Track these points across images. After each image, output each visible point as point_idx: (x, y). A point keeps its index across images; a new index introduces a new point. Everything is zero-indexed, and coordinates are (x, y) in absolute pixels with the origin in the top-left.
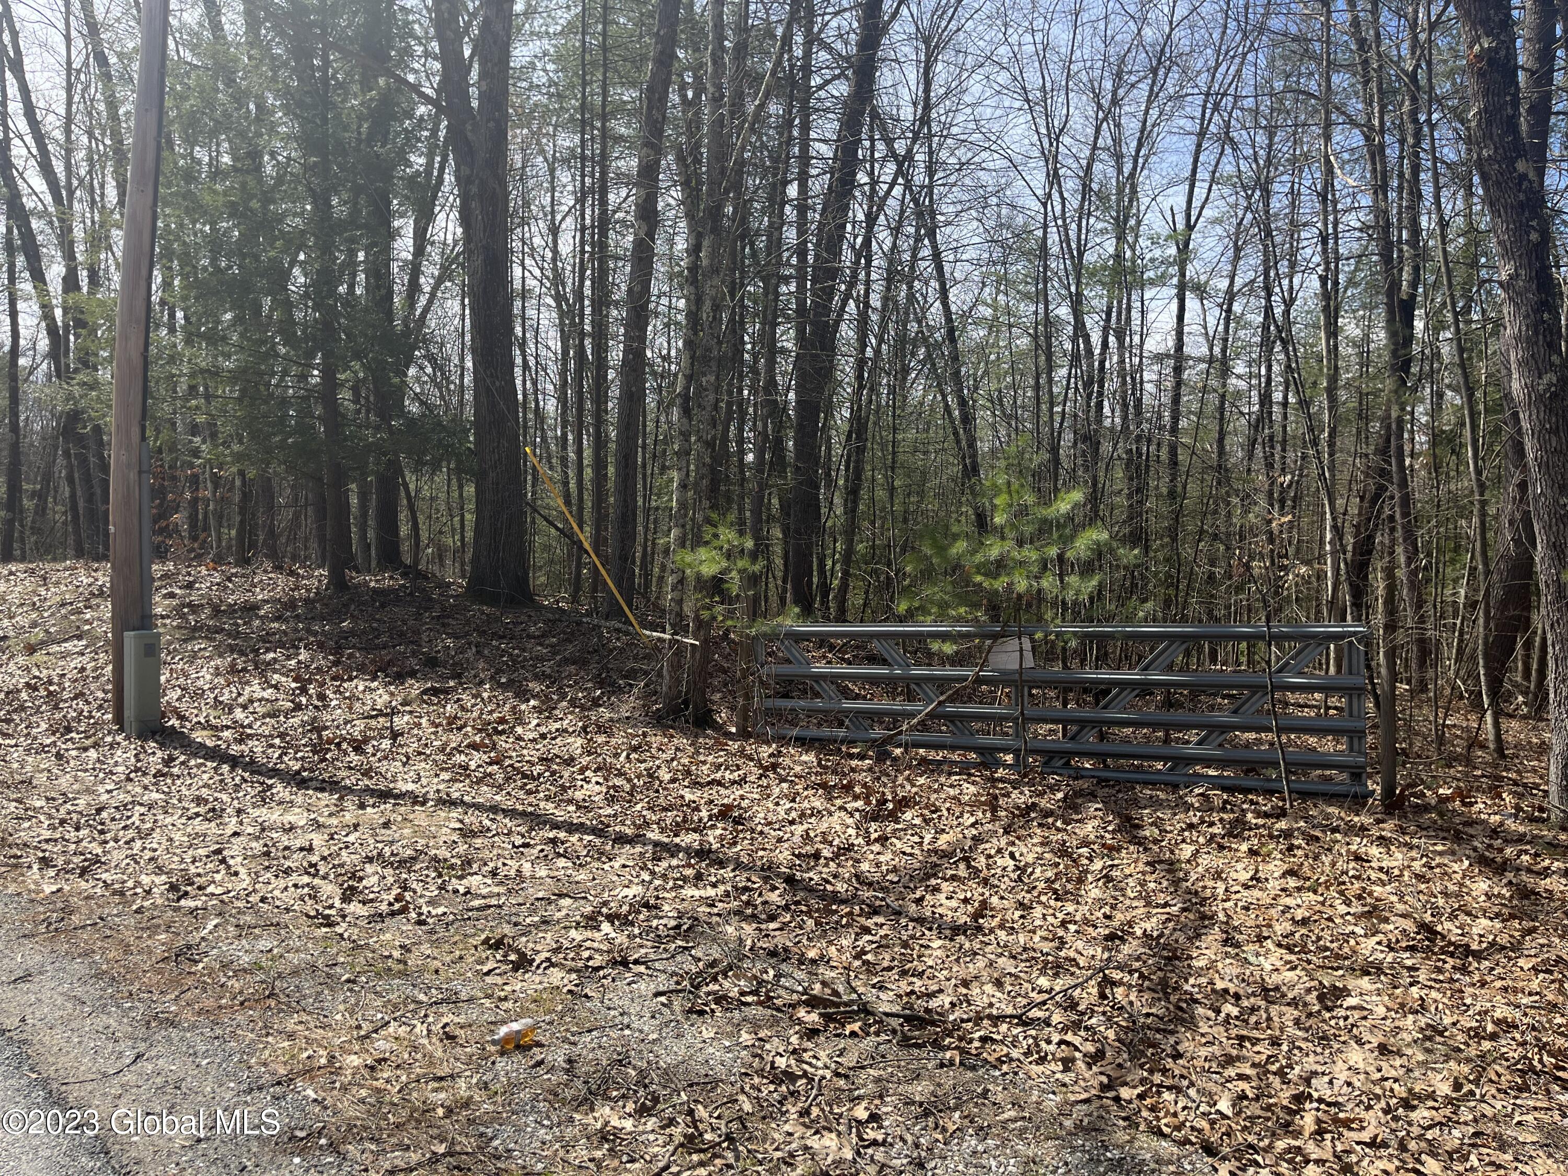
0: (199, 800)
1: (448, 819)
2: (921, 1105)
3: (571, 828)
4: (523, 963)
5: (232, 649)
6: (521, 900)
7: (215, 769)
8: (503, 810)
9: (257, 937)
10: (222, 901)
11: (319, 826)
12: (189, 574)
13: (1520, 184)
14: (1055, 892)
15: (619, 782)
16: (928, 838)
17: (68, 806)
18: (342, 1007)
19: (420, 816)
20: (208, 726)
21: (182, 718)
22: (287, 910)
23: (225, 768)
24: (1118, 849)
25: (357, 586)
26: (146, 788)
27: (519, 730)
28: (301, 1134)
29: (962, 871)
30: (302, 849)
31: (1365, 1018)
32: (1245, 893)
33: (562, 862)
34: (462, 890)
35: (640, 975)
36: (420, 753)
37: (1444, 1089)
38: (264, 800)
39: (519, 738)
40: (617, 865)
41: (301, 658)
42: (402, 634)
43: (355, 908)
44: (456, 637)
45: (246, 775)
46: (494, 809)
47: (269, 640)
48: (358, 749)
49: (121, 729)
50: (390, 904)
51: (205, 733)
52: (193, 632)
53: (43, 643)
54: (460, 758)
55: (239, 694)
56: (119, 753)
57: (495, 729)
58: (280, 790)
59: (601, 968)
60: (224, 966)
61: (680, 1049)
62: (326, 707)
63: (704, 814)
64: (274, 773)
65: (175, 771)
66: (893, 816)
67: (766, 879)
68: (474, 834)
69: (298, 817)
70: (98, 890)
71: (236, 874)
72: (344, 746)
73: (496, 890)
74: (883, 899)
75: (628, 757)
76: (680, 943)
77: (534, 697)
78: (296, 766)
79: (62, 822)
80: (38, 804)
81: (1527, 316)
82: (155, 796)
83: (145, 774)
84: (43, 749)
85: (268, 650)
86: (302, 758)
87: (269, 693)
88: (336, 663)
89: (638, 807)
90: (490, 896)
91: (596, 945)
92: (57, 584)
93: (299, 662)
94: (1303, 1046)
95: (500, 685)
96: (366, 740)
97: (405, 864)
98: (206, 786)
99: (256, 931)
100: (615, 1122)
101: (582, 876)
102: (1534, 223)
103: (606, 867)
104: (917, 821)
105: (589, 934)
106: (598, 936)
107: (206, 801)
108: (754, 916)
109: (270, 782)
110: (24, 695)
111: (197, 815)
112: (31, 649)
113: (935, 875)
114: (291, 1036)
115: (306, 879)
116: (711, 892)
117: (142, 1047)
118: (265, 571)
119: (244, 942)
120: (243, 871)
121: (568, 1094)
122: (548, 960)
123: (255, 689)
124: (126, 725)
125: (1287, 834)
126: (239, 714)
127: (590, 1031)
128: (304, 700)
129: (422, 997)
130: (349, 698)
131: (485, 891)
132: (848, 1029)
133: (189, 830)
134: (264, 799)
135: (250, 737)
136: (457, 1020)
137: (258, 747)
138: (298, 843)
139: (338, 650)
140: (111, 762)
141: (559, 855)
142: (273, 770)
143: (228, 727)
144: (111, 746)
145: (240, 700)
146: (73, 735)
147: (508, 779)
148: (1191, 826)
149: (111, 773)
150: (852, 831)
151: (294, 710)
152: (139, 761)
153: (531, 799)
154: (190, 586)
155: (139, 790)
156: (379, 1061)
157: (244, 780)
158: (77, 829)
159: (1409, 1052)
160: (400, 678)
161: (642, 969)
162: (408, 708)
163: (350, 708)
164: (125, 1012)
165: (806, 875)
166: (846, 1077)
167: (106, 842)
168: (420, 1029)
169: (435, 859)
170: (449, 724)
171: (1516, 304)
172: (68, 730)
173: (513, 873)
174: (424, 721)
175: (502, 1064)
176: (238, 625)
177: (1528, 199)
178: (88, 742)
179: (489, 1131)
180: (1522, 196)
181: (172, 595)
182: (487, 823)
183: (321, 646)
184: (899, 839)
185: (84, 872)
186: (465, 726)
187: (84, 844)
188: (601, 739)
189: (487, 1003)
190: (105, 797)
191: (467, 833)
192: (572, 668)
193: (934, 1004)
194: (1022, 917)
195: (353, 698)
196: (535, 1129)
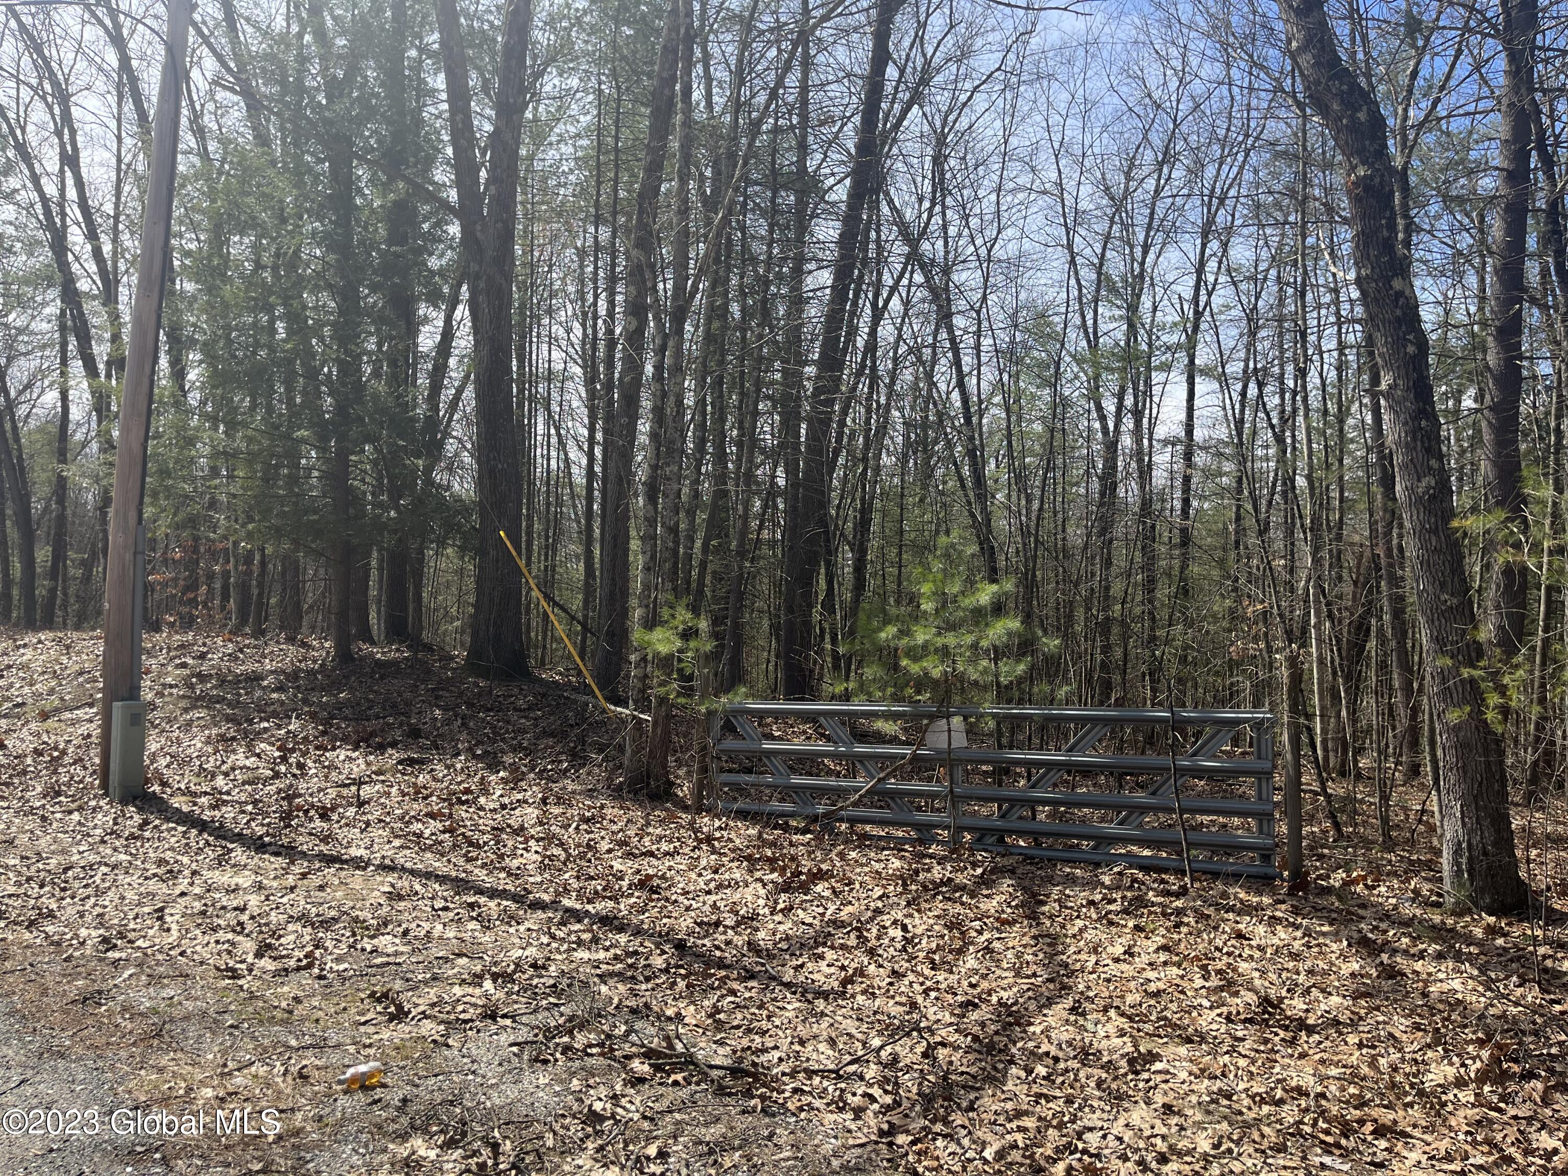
0: (161, 862)
1: (382, 883)
2: (708, 1144)
3: (493, 893)
4: (400, 1015)
5: (229, 719)
6: (421, 959)
7: (185, 833)
8: (437, 876)
9: (164, 987)
10: (146, 954)
11: (260, 887)
12: (204, 645)
13: (1397, 301)
14: (933, 962)
15: (557, 851)
16: (832, 908)
17: (40, 865)
18: (216, 1049)
19: (357, 879)
20: (188, 792)
21: (164, 784)
22: (202, 963)
23: (194, 832)
24: (1011, 923)
25: (362, 659)
26: (115, 850)
27: (482, 800)
28: (139, 1149)
29: (852, 941)
30: (235, 909)
31: (1167, 1081)
32: (1113, 966)
33: (473, 925)
34: (369, 948)
35: (504, 1028)
36: (380, 821)
37: (1204, 1145)
38: (220, 864)
39: (481, 808)
40: (522, 928)
41: (291, 727)
42: (394, 706)
43: (267, 963)
44: (445, 709)
45: (211, 839)
46: (429, 875)
47: (266, 710)
48: (324, 816)
49: (106, 794)
50: (299, 960)
51: (184, 799)
52: (195, 702)
53: (57, 710)
54: (416, 827)
55: (224, 762)
56: (100, 816)
57: (459, 799)
58: (239, 854)
59: (472, 1020)
60: (125, 1009)
61: (512, 1092)
62: (303, 775)
63: (625, 884)
64: (239, 838)
65: (147, 834)
66: (805, 888)
67: (658, 945)
68: (401, 898)
69: (245, 880)
70: (38, 941)
71: (168, 930)
72: (312, 813)
73: (402, 949)
74: (763, 965)
75: (577, 828)
76: (552, 1000)
77: (505, 769)
78: (260, 831)
79: (29, 879)
80: (12, 862)
81: (1405, 424)
82: (123, 857)
83: (118, 836)
84: (32, 811)
85: (262, 720)
86: (269, 824)
87: (251, 762)
88: (324, 733)
89: (567, 876)
90: (396, 954)
91: (473, 1000)
92: (79, 653)
93: (289, 732)
94: (1095, 1104)
95: (475, 757)
96: (333, 809)
97: (326, 924)
98: (172, 849)
99: (165, 981)
100: (422, 1152)
101: (487, 938)
102: (1411, 337)
103: (512, 930)
104: (827, 893)
105: (470, 990)
106: (478, 991)
107: (167, 863)
108: (633, 977)
109: (231, 846)
110: (29, 761)
111: (155, 875)
112: (44, 716)
113: (824, 944)
114: (161, 1070)
115: (230, 936)
116: (602, 955)
117: (30, 1073)
118: (278, 642)
119: (151, 990)
120: (174, 927)
121: (392, 1127)
122: (423, 1012)
123: (240, 757)
124: (111, 790)
125: (1180, 912)
126: (220, 781)
127: (436, 1076)
128: (283, 769)
129: (293, 1043)
130: (328, 767)
131: (391, 950)
132: (673, 1077)
133: (142, 889)
134: (220, 862)
135: (225, 803)
136: (318, 1062)
137: (229, 812)
138: (235, 904)
139: (327, 722)
140: (91, 824)
141: (472, 918)
142: (240, 835)
143: (206, 793)
144: (94, 810)
145: (224, 768)
146: (62, 798)
147: (455, 846)
148: (1092, 903)
149: (89, 835)
150: (761, 902)
151: (272, 778)
152: (116, 824)
153: (469, 867)
154: (202, 656)
155: (109, 851)
156: (230, 1094)
157: (208, 843)
158: (42, 886)
159: (1189, 1112)
160: (381, 748)
161: (508, 1022)
162: (382, 778)
163: (326, 777)
164: (25, 1044)
165: (700, 942)
166: (652, 1119)
167: (63, 899)
168: (279, 1068)
169: (356, 920)
170: (417, 792)
171: (1396, 412)
172: (58, 794)
173: (423, 933)
174: (394, 791)
175: (343, 1101)
176: (240, 695)
177: (1404, 314)
178: (73, 806)
179: (308, 1156)
180: (1398, 312)
181: (184, 665)
182: (417, 887)
183: (313, 716)
184: (804, 910)
185: (31, 924)
186: (431, 795)
187: (44, 899)
188: (556, 810)
189: (352, 1049)
190: (76, 857)
191: (395, 896)
192: (551, 742)
193: (764, 1058)
194: (891, 984)
195: (332, 767)
196: (350, 1156)
